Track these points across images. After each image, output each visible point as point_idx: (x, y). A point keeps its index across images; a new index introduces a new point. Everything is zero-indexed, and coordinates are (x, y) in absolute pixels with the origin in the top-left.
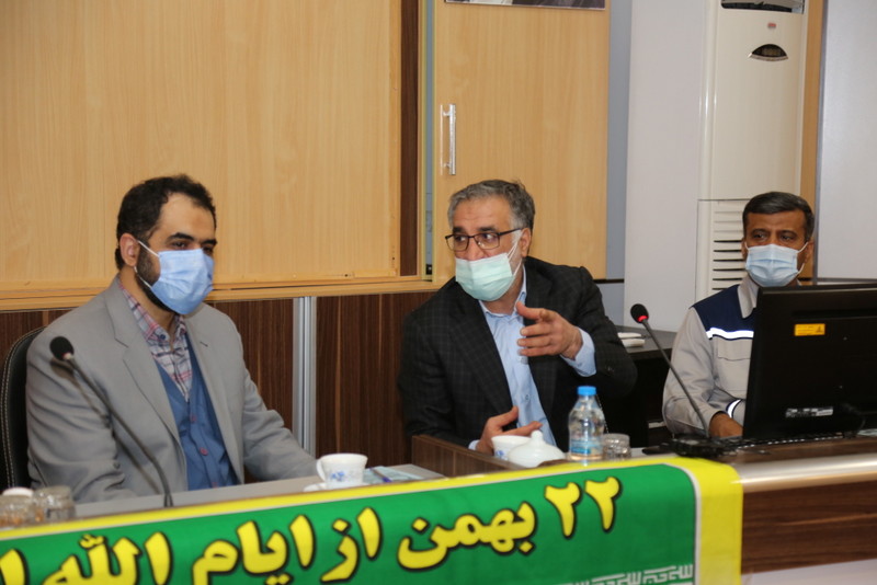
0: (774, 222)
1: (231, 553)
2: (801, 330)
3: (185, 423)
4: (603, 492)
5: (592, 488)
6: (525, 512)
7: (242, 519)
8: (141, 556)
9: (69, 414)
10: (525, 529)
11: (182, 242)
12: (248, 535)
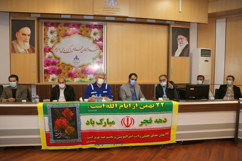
0: (200, 78)
1: (123, 106)
2: (191, 89)
3: (133, 95)
4: (162, 104)
5: (161, 103)
6: (153, 105)
7: (124, 103)
8: (115, 105)
9: (122, 93)
10: (153, 106)
11: (133, 79)
12: (125, 105)
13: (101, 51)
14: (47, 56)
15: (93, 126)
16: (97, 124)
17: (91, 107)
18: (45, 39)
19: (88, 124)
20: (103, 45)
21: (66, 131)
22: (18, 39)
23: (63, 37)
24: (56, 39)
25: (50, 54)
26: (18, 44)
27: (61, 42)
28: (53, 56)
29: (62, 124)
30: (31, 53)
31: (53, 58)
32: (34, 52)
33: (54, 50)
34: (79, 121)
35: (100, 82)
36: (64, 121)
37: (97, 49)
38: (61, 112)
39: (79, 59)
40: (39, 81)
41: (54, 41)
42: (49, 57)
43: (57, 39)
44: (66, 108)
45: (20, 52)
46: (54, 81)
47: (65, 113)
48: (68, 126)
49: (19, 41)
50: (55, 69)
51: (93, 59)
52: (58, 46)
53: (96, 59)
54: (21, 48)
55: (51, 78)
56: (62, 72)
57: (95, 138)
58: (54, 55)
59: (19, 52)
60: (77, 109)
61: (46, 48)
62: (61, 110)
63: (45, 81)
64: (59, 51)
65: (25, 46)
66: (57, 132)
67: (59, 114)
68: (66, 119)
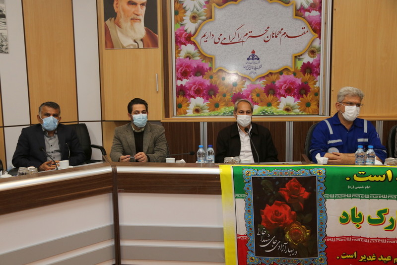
13: (317, 35)
14: (183, 55)
15: (358, 226)
16: (371, 221)
17: (356, 178)
18: (176, 13)
19: (344, 220)
20: (321, 20)
21: (287, 236)
22: (118, 15)
23: (219, 5)
24: (203, 10)
25: (189, 48)
26: (119, 26)
27: (215, 19)
28: (198, 54)
29: (279, 217)
30: (148, 47)
31: (198, 58)
32: (155, 45)
33: (198, 39)
34: (322, 212)
35: (350, 112)
36: (285, 211)
37: (305, 30)
38: (277, 188)
39: (258, 59)
40: (167, 114)
41: (199, 16)
42: (188, 57)
43: (206, 11)
44: (290, 178)
45: (125, 45)
46: (199, 114)
47: (287, 191)
48: (293, 223)
49: (122, 21)
50: (202, 84)
51: (296, 57)
52: (208, 28)
53: (301, 57)
54: (127, 36)
55: (192, 106)
56: (219, 91)
57: (363, 258)
58: (199, 50)
59: (123, 47)
60: (317, 182)
61: (181, 34)
62: (277, 183)
63: (179, 114)
64: (211, 41)
65: (135, 32)
66: (265, 237)
67: (272, 193)
68: (290, 205)
